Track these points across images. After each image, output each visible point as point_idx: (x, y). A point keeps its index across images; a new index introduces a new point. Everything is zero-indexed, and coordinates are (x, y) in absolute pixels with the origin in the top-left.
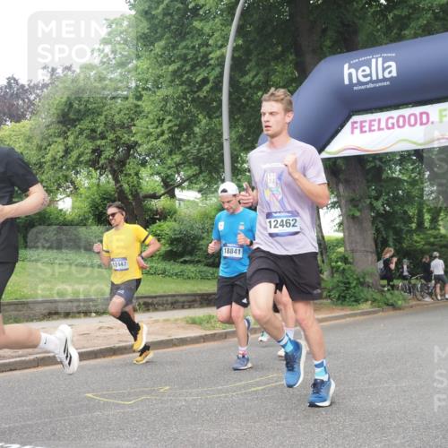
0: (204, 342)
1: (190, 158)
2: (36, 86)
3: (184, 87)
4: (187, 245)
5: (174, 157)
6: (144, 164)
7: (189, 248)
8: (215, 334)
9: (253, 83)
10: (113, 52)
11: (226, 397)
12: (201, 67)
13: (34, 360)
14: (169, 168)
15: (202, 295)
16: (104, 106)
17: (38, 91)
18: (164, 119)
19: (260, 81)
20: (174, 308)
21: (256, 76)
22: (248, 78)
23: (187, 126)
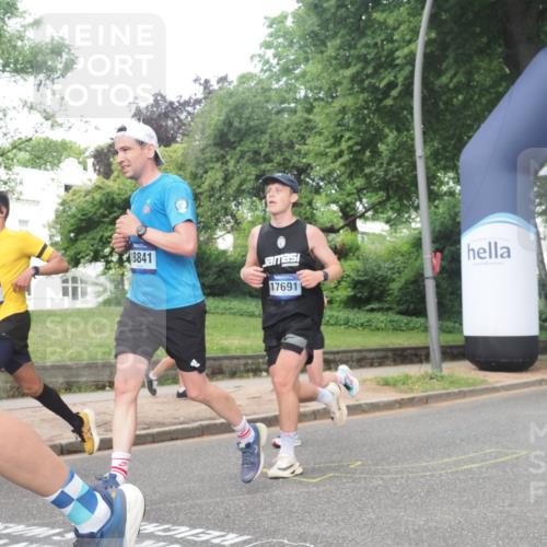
0: (400, 408)
1: (375, 181)
2: (187, 103)
3: (366, 95)
4: (375, 289)
5: (355, 181)
6: (317, 190)
7: (376, 292)
8: (413, 399)
9: (451, 86)
10: (275, 56)
11: (432, 476)
12: (386, 69)
13: (197, 428)
14: (349, 195)
15: (394, 351)
16: (268, 123)
17: (190, 109)
18: (342, 137)
19: (459, 82)
20: (361, 366)
21: (455, 75)
22: (444, 79)
23: (370, 142)
